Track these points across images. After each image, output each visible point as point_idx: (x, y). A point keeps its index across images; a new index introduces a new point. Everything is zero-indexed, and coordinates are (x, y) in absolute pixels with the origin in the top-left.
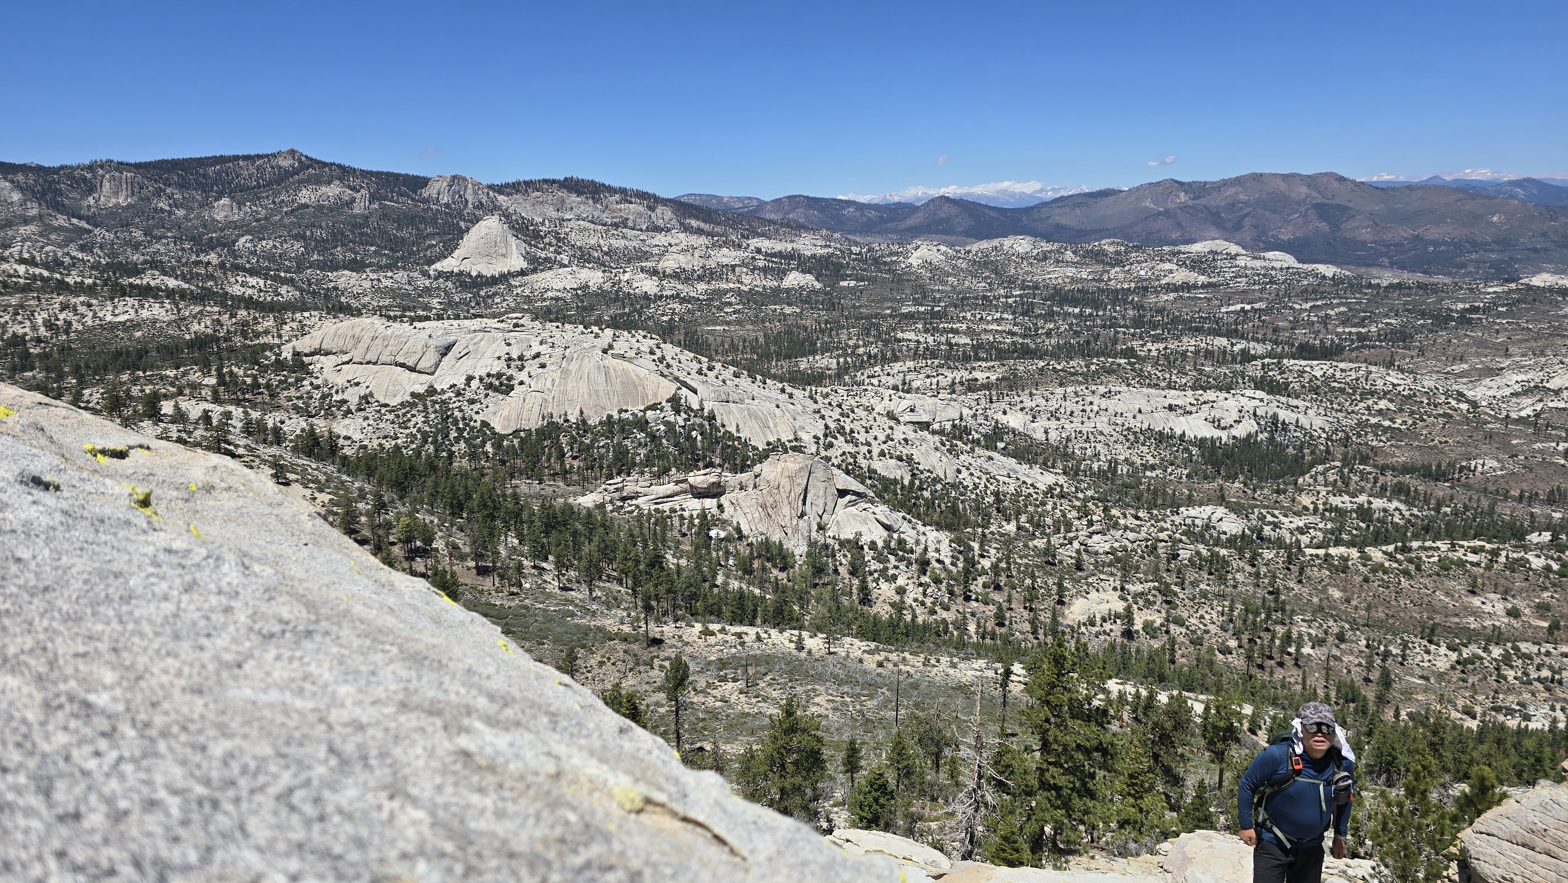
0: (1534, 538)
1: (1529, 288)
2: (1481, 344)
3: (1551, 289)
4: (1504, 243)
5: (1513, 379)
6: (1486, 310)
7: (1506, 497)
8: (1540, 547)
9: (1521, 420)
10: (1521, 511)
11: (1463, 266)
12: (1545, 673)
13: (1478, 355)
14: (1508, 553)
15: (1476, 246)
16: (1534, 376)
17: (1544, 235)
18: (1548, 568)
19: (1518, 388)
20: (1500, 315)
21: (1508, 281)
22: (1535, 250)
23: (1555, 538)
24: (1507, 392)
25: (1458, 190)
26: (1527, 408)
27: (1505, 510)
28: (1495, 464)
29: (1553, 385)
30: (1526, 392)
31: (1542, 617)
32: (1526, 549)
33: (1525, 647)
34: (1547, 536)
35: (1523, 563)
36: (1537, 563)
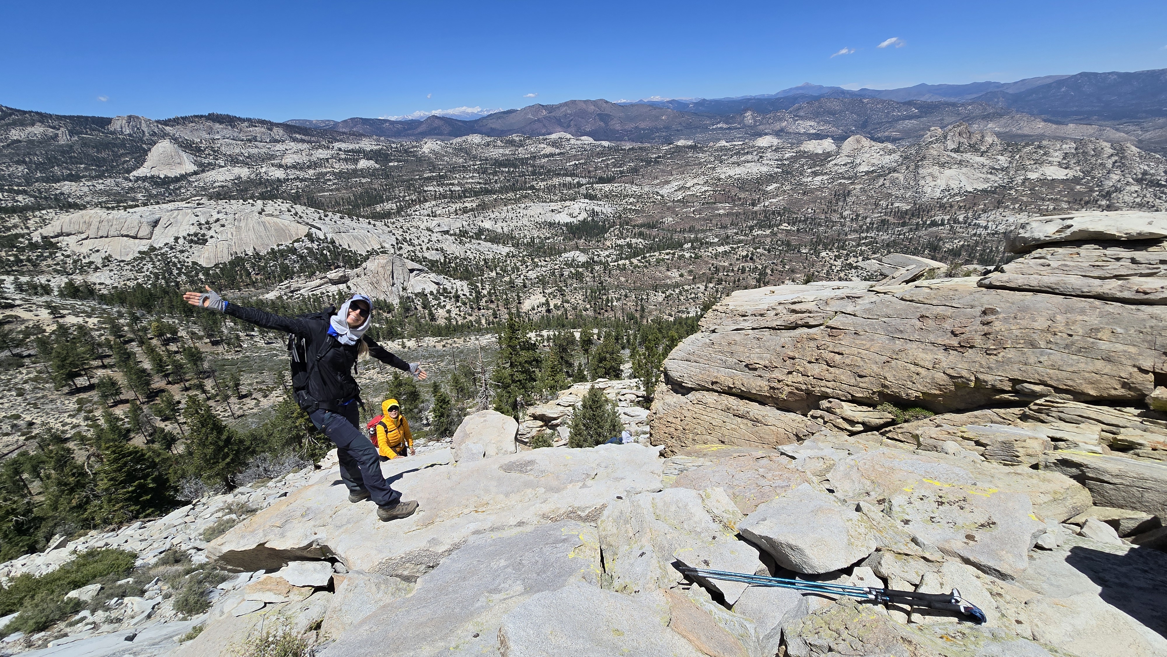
0: (686, 246)
1: (677, 146)
2: (663, 171)
3: (684, 147)
4: (667, 128)
5: (675, 185)
6: (663, 157)
7: (676, 232)
8: (688, 249)
9: (678, 201)
10: (681, 236)
11: (654, 139)
12: (693, 295)
13: (662, 176)
14: (678, 253)
15: (658, 130)
16: (681, 183)
17: (680, 124)
18: (691, 257)
19: (676, 188)
20: (668, 159)
21: (670, 144)
22: (678, 131)
23: (692, 245)
24: (673, 190)
25: (650, 106)
26: (680, 196)
27: (676, 237)
28: (671, 219)
29: (688, 185)
30: (679, 189)
31: (690, 275)
32: (683, 250)
33: (686, 287)
34: (690, 244)
35: (683, 256)
36: (687, 255)
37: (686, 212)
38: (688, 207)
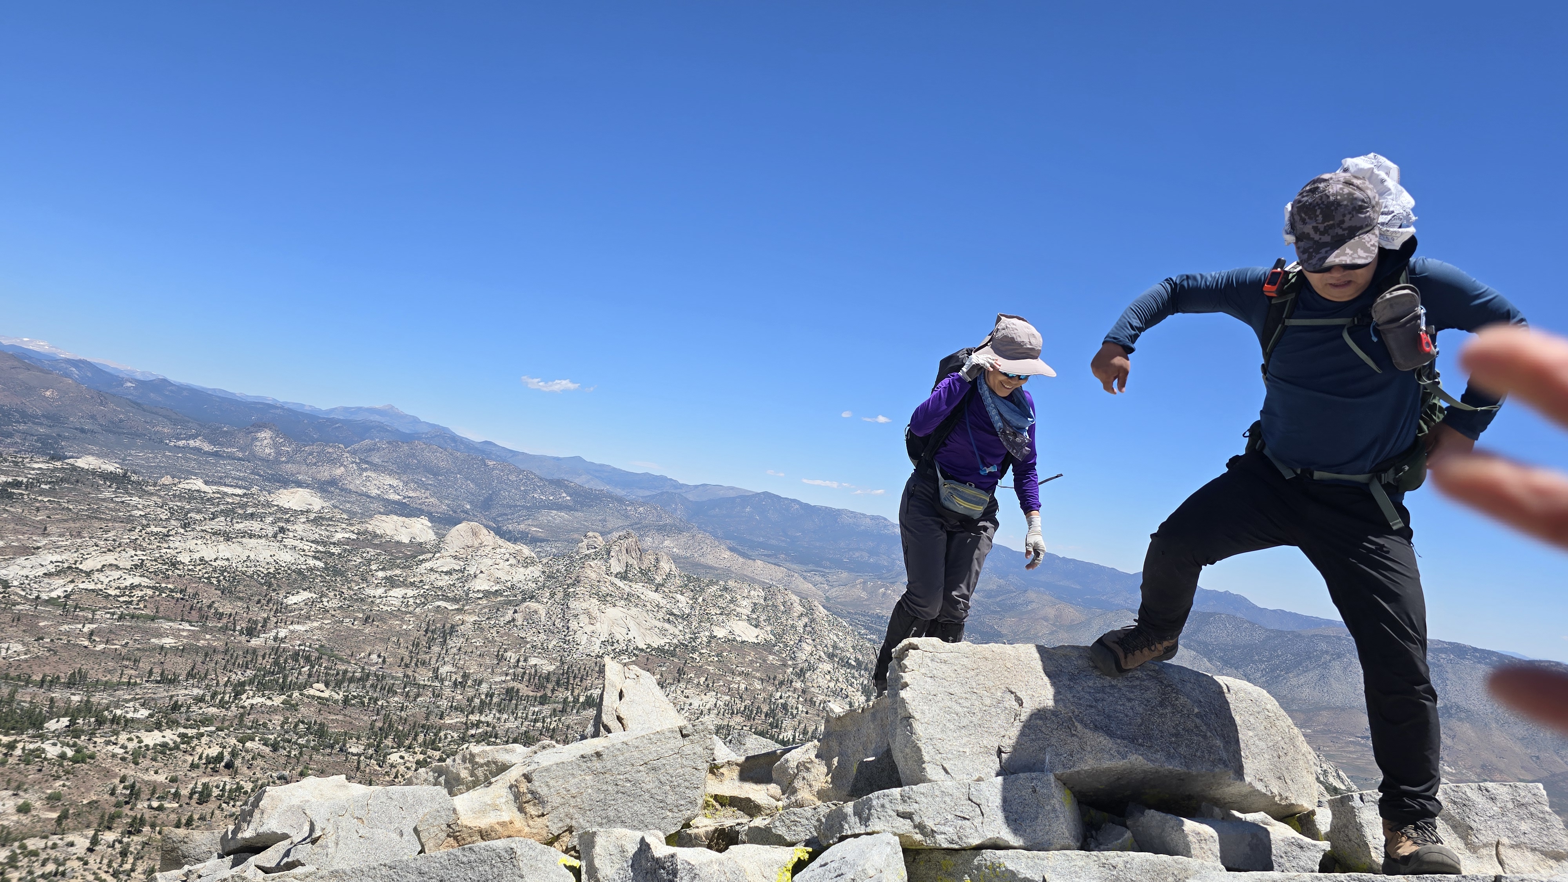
0: (52, 725)
1: (74, 468)
2: (19, 520)
3: (94, 473)
4: (54, 419)
5: (48, 559)
6: (29, 486)
7: (28, 682)
8: (57, 734)
9: (51, 602)
10: (42, 696)
11: (10, 435)
12: (51, 867)
13: (16, 532)
14: (25, 743)
15: (25, 417)
16: (69, 557)
17: (93, 417)
18: (63, 756)
19: (52, 568)
20: (42, 492)
21: (53, 458)
22: (83, 431)
23: (73, 722)
24: (41, 572)
25: (14, 357)
26: (58, 588)
27: (25, 697)
28: (20, 647)
29: (85, 566)
30: (59, 573)
32: (43, 738)
33: (32, 844)
34: (65, 721)
35: (39, 753)
36: (52, 751)
37: (67, 634)
38: (76, 619)
